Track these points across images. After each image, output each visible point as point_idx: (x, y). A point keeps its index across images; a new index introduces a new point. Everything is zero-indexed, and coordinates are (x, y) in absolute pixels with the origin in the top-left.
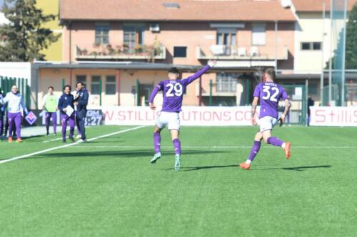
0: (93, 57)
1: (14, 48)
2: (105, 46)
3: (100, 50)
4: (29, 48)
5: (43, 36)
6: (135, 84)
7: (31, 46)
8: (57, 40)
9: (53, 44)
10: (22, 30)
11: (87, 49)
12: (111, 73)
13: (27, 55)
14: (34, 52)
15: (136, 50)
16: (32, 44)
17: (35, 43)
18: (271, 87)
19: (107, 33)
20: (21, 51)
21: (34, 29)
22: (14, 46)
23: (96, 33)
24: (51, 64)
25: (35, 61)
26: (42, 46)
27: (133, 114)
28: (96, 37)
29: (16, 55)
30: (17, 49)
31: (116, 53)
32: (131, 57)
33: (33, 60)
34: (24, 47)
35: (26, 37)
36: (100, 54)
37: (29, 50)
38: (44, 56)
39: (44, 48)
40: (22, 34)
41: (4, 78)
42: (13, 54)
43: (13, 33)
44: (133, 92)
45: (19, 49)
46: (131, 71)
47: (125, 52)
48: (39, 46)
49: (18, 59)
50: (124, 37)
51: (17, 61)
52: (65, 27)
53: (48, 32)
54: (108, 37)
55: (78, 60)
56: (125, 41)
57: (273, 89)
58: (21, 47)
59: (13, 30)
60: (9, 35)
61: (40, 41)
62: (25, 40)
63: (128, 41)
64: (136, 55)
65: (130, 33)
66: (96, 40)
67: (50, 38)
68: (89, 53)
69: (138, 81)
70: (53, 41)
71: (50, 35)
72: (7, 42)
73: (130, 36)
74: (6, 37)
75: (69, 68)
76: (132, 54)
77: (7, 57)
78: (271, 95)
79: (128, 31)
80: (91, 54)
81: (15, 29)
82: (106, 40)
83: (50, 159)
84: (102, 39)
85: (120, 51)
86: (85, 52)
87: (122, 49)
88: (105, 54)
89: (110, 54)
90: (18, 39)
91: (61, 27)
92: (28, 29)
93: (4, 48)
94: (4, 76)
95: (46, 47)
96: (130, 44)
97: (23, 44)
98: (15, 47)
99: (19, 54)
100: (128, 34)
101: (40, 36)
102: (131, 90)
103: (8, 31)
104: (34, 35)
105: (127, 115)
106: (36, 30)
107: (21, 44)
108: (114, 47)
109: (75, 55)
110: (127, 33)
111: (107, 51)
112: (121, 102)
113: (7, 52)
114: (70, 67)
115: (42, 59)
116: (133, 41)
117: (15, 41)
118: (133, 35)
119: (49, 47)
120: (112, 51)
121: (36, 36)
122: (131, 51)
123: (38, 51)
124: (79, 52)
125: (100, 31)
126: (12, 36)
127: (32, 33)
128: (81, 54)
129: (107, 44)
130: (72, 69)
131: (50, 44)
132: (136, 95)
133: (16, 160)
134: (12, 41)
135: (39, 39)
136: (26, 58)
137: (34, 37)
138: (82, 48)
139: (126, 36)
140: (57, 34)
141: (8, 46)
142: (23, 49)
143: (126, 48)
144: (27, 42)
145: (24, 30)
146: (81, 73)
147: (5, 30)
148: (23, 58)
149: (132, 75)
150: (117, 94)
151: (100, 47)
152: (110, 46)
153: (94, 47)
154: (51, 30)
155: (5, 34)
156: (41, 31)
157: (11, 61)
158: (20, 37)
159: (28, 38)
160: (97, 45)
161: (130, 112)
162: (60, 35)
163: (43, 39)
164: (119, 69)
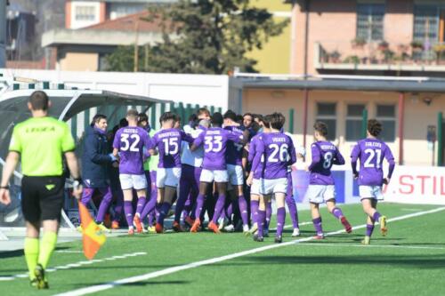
0: (350, 66)
1: (196, 47)
2: (376, 44)
3: (365, 52)
4: (226, 47)
5: (254, 23)
6: (435, 122)
7: (229, 43)
8: (280, 31)
9: (271, 39)
10: (214, 10)
11: (340, 51)
12: (387, 100)
13: (221, 61)
14: (234, 55)
15: (438, 53)
16: (232, 38)
17: (237, 38)
18: (131, 134)
19: (380, 20)
20: (209, 52)
21: (236, 9)
22: (195, 43)
23: (358, 19)
24: (267, 79)
25: (237, 73)
26: (250, 42)
27: (429, 183)
28: (358, 27)
29: (201, 59)
30: (202, 48)
31: (396, 59)
32: (428, 68)
33: (233, 70)
34: (217, 45)
35: (220, 25)
36: (364, 60)
37: (225, 51)
38: (255, 62)
39: (254, 47)
40: (213, 19)
41: (176, 106)
42: (195, 57)
43: (195, 17)
44: (430, 137)
45: (207, 48)
46: (427, 96)
47: (416, 57)
48: (245, 42)
49: (203, 68)
50: (414, 29)
51: (202, 72)
52: (297, 7)
53: (263, 16)
54: (381, 27)
55: (321, 71)
56: (415, 35)
57: (132, 137)
58: (210, 45)
59: (196, 12)
60: (187, 20)
61: (247, 33)
62: (219, 30)
63: (423, 35)
64: (438, 64)
65: (428, 19)
66: (357, 33)
67: (266, 29)
68: (343, 58)
69: (441, 114)
70: (273, 35)
71: (268, 21)
72: (183, 35)
73: (427, 25)
74: (181, 24)
75: (302, 88)
76: (430, 62)
77: (182, 65)
78: (130, 145)
79: (423, 14)
80: (347, 61)
81: (199, 8)
82: (377, 32)
83: (265, 267)
84: (370, 31)
85: (405, 55)
86: (335, 56)
87: (409, 52)
88: (374, 61)
89: (385, 61)
90: (204, 30)
91: (289, 6)
92: (225, 10)
93: (176, 47)
94: (177, 101)
95: (259, 46)
96: (426, 42)
97: (214, 39)
98: (198, 44)
99: (206, 57)
100: (423, 22)
101: (247, 23)
102: (425, 133)
103: (186, 13)
104: (235, 21)
105: (417, 183)
106: (239, 12)
107: (209, 39)
108: (393, 47)
109: (315, 63)
110: (421, 18)
111: (379, 56)
112: (406, 158)
113: (182, 55)
114: (306, 85)
115: (250, 70)
116: (432, 35)
117: (198, 33)
118: (433, 22)
119: (264, 45)
120: (389, 55)
121: (240, 24)
122: (427, 54)
123: (243, 52)
124: (324, 55)
125: (367, 14)
126: (193, 24)
127: (233, 17)
128: (327, 61)
129: (379, 42)
130: (309, 89)
131: (267, 40)
132: (437, 143)
133: (198, 267)
134: (193, 32)
135: (245, 28)
136: (220, 67)
137: (235, 26)
138: (329, 49)
139: (419, 26)
140: (282, 20)
141: (186, 42)
142: (213, 49)
143: (418, 50)
144: (221, 35)
145: (217, 11)
146: (327, 98)
147: (180, 11)
148: (213, 67)
149: (429, 103)
150: (397, 141)
151: (366, 46)
152: (385, 45)
153: (353, 47)
154: (270, 11)
155: (179, 18)
156: (249, 14)
157: (190, 71)
158: (208, 24)
159: (224, 26)
160: (360, 42)
161: (423, 178)
162: (287, 22)
163: (253, 29)
164: (402, 92)
